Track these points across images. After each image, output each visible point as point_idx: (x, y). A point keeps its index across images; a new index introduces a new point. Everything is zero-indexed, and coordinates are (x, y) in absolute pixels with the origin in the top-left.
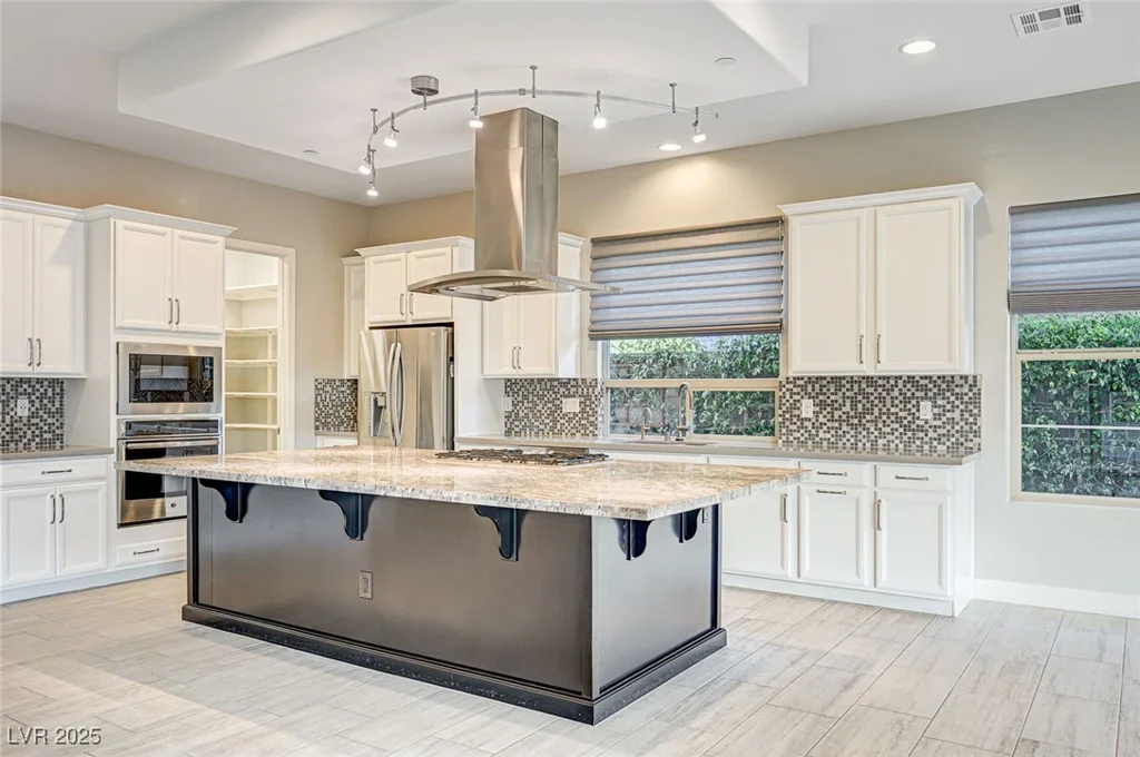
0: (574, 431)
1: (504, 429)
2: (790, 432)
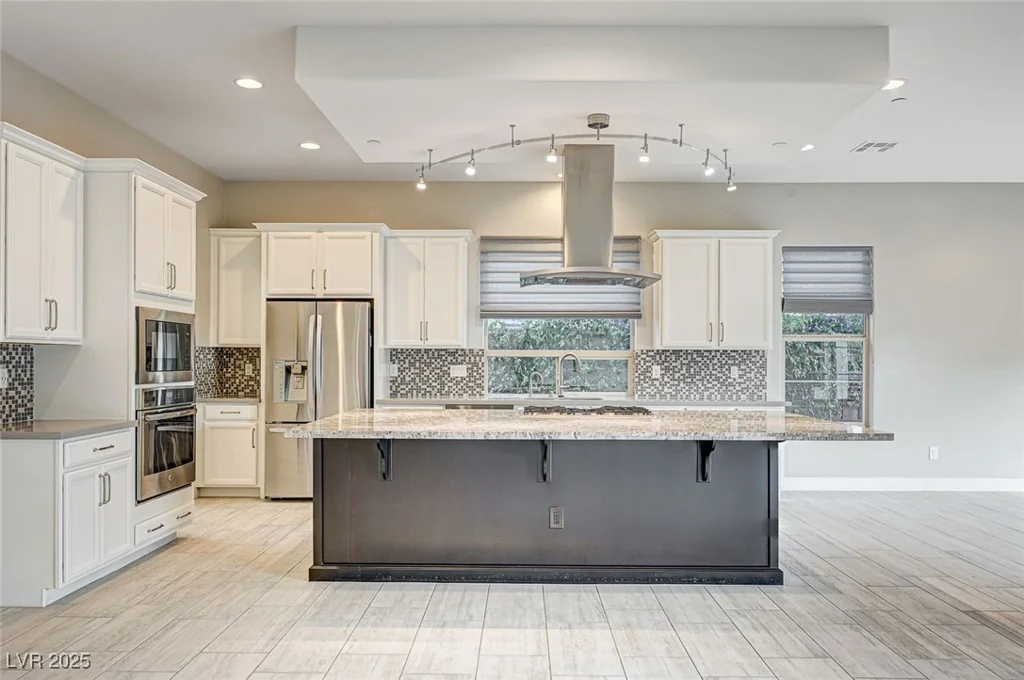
0: (462, 392)
1: (388, 392)
2: (643, 389)
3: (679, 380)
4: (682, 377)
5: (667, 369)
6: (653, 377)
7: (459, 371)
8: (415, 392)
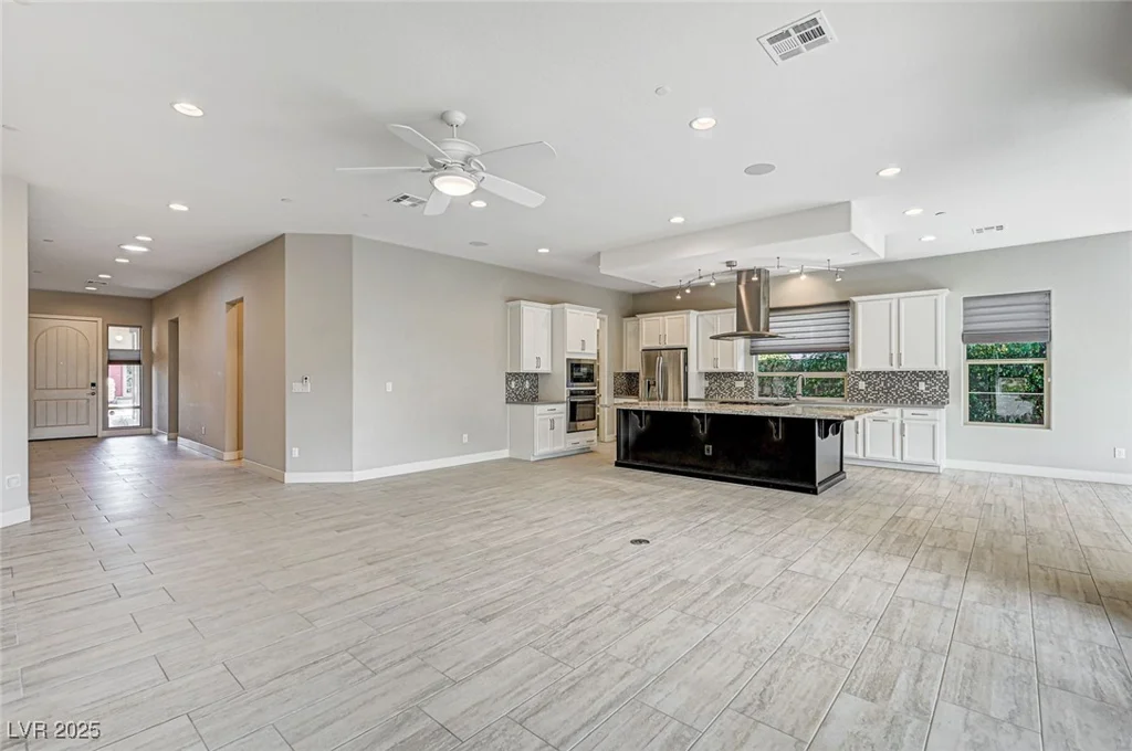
0: (741, 396)
1: (704, 395)
2: (853, 396)
3: (879, 391)
4: (881, 389)
5: (869, 384)
6: (860, 388)
8: (717, 395)
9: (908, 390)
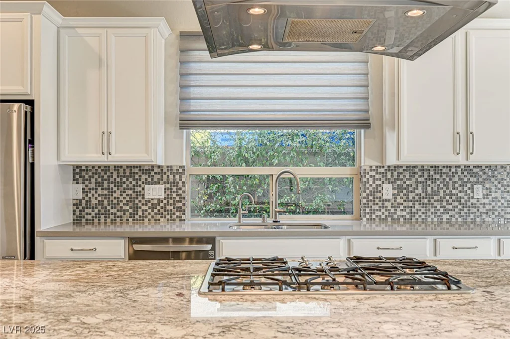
0: (158, 217)
1: (71, 218)
2: (372, 212)
3: (414, 201)
4: (417, 198)
5: (400, 189)
6: (385, 197)
7: (155, 192)
8: (102, 217)
9: (459, 200)
